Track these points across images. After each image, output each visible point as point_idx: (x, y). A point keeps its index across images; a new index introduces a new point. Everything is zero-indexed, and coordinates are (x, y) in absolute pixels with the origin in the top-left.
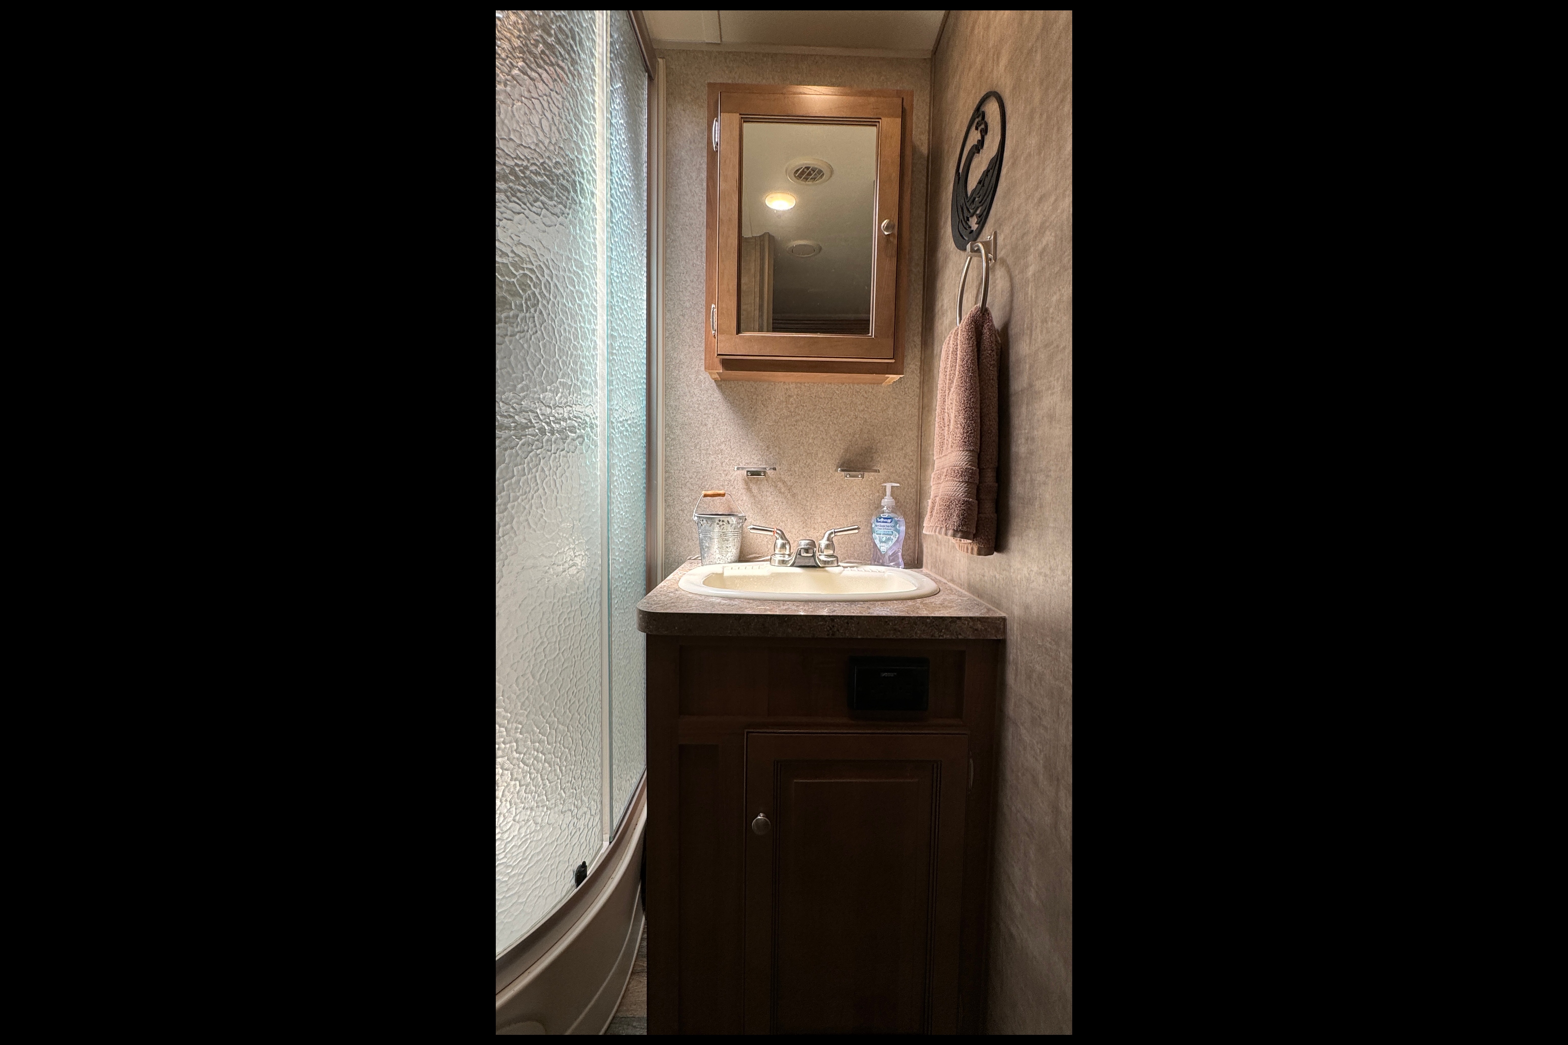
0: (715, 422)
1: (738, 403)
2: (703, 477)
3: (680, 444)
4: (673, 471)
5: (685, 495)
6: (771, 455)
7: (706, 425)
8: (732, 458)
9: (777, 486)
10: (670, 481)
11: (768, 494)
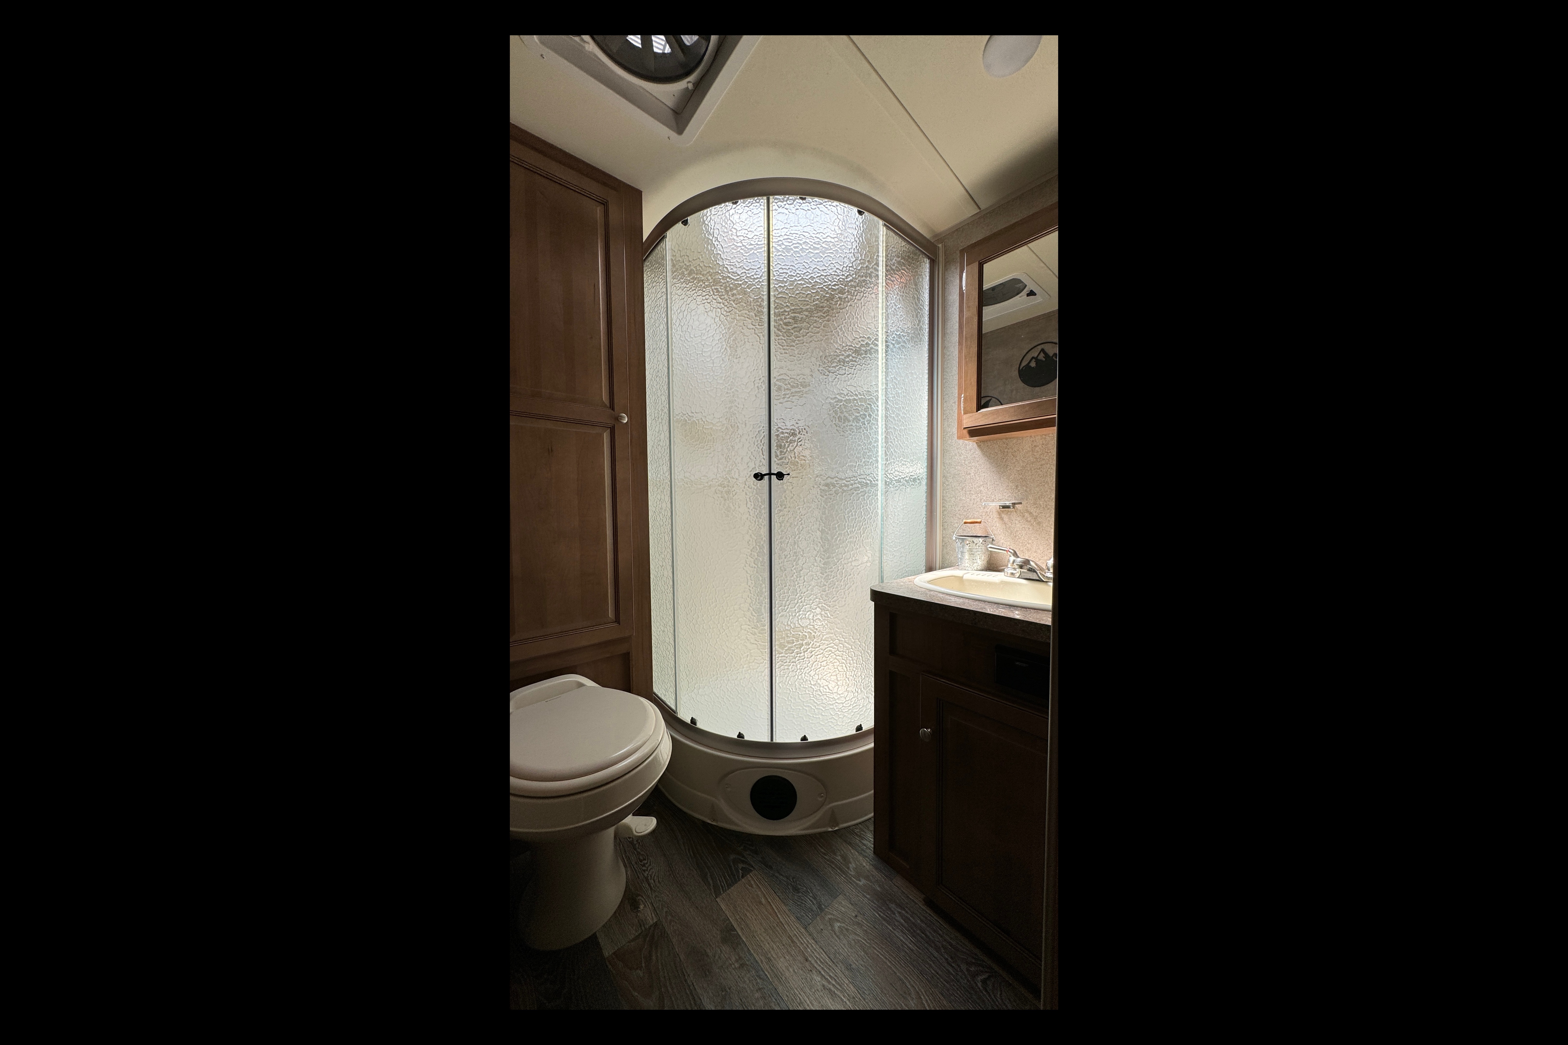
0: (976, 471)
1: (993, 456)
2: (968, 510)
3: (952, 488)
4: (947, 506)
5: (955, 522)
6: (1019, 493)
7: (970, 474)
8: (988, 496)
9: (1024, 516)
10: (945, 513)
11: (1017, 522)
